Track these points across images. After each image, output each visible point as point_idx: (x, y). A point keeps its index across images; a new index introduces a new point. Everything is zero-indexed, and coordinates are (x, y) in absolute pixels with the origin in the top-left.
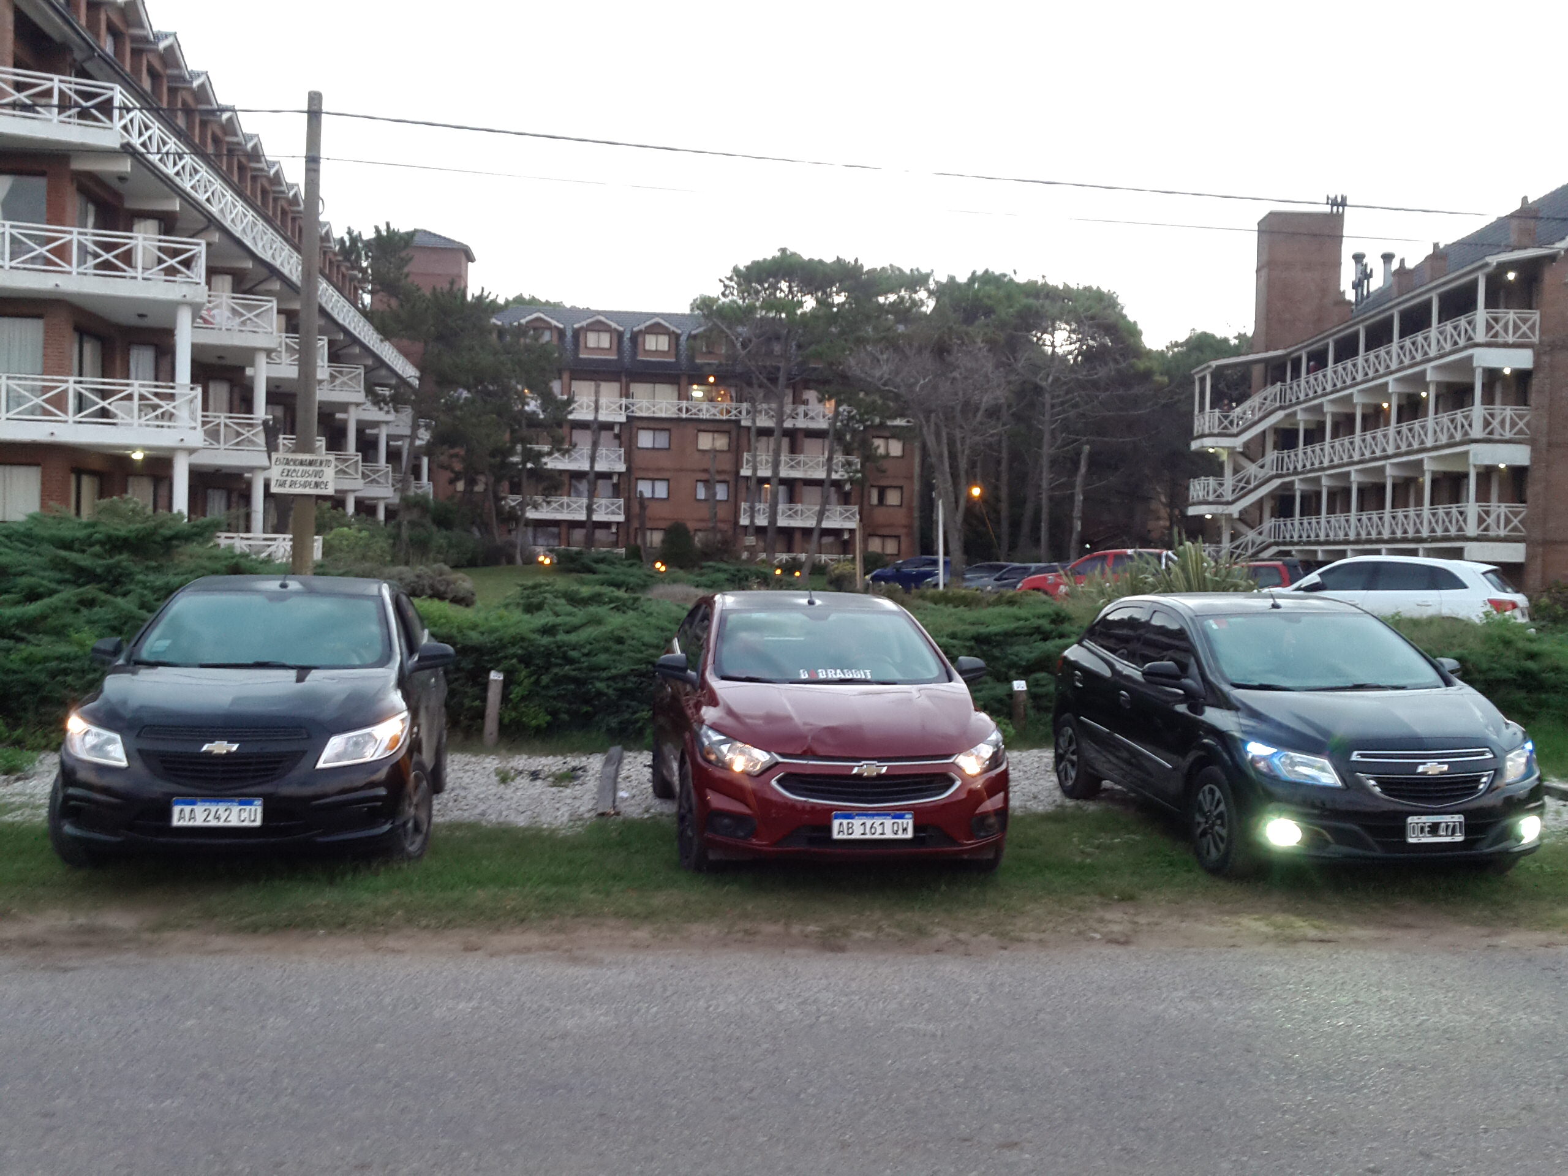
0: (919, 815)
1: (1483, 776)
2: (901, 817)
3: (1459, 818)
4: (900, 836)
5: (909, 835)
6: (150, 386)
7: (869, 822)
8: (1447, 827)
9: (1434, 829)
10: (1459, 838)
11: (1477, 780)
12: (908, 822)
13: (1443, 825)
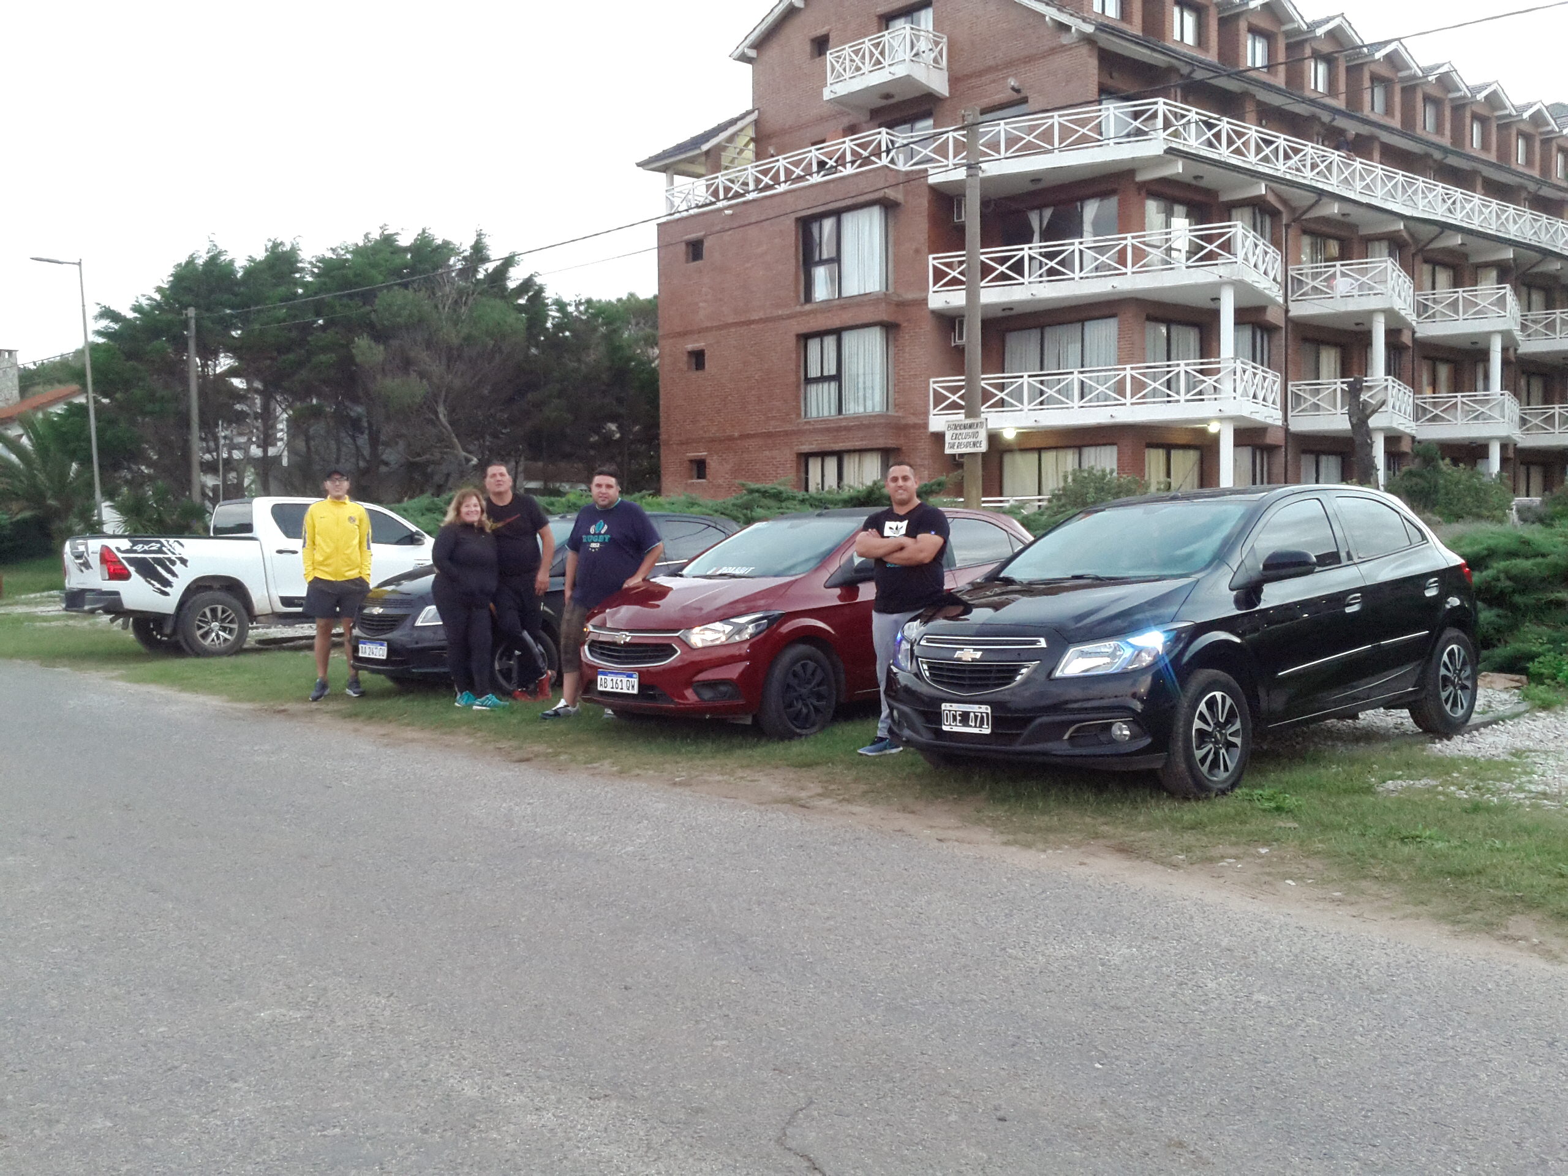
0: (642, 674)
1: (1023, 667)
2: (630, 676)
3: (985, 709)
4: (631, 691)
5: (635, 691)
6: (1195, 364)
7: (615, 679)
8: (976, 717)
9: (965, 718)
10: (987, 730)
11: (1016, 670)
12: (635, 681)
13: (972, 715)
